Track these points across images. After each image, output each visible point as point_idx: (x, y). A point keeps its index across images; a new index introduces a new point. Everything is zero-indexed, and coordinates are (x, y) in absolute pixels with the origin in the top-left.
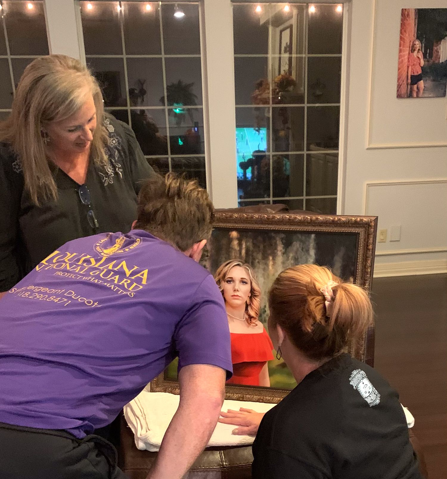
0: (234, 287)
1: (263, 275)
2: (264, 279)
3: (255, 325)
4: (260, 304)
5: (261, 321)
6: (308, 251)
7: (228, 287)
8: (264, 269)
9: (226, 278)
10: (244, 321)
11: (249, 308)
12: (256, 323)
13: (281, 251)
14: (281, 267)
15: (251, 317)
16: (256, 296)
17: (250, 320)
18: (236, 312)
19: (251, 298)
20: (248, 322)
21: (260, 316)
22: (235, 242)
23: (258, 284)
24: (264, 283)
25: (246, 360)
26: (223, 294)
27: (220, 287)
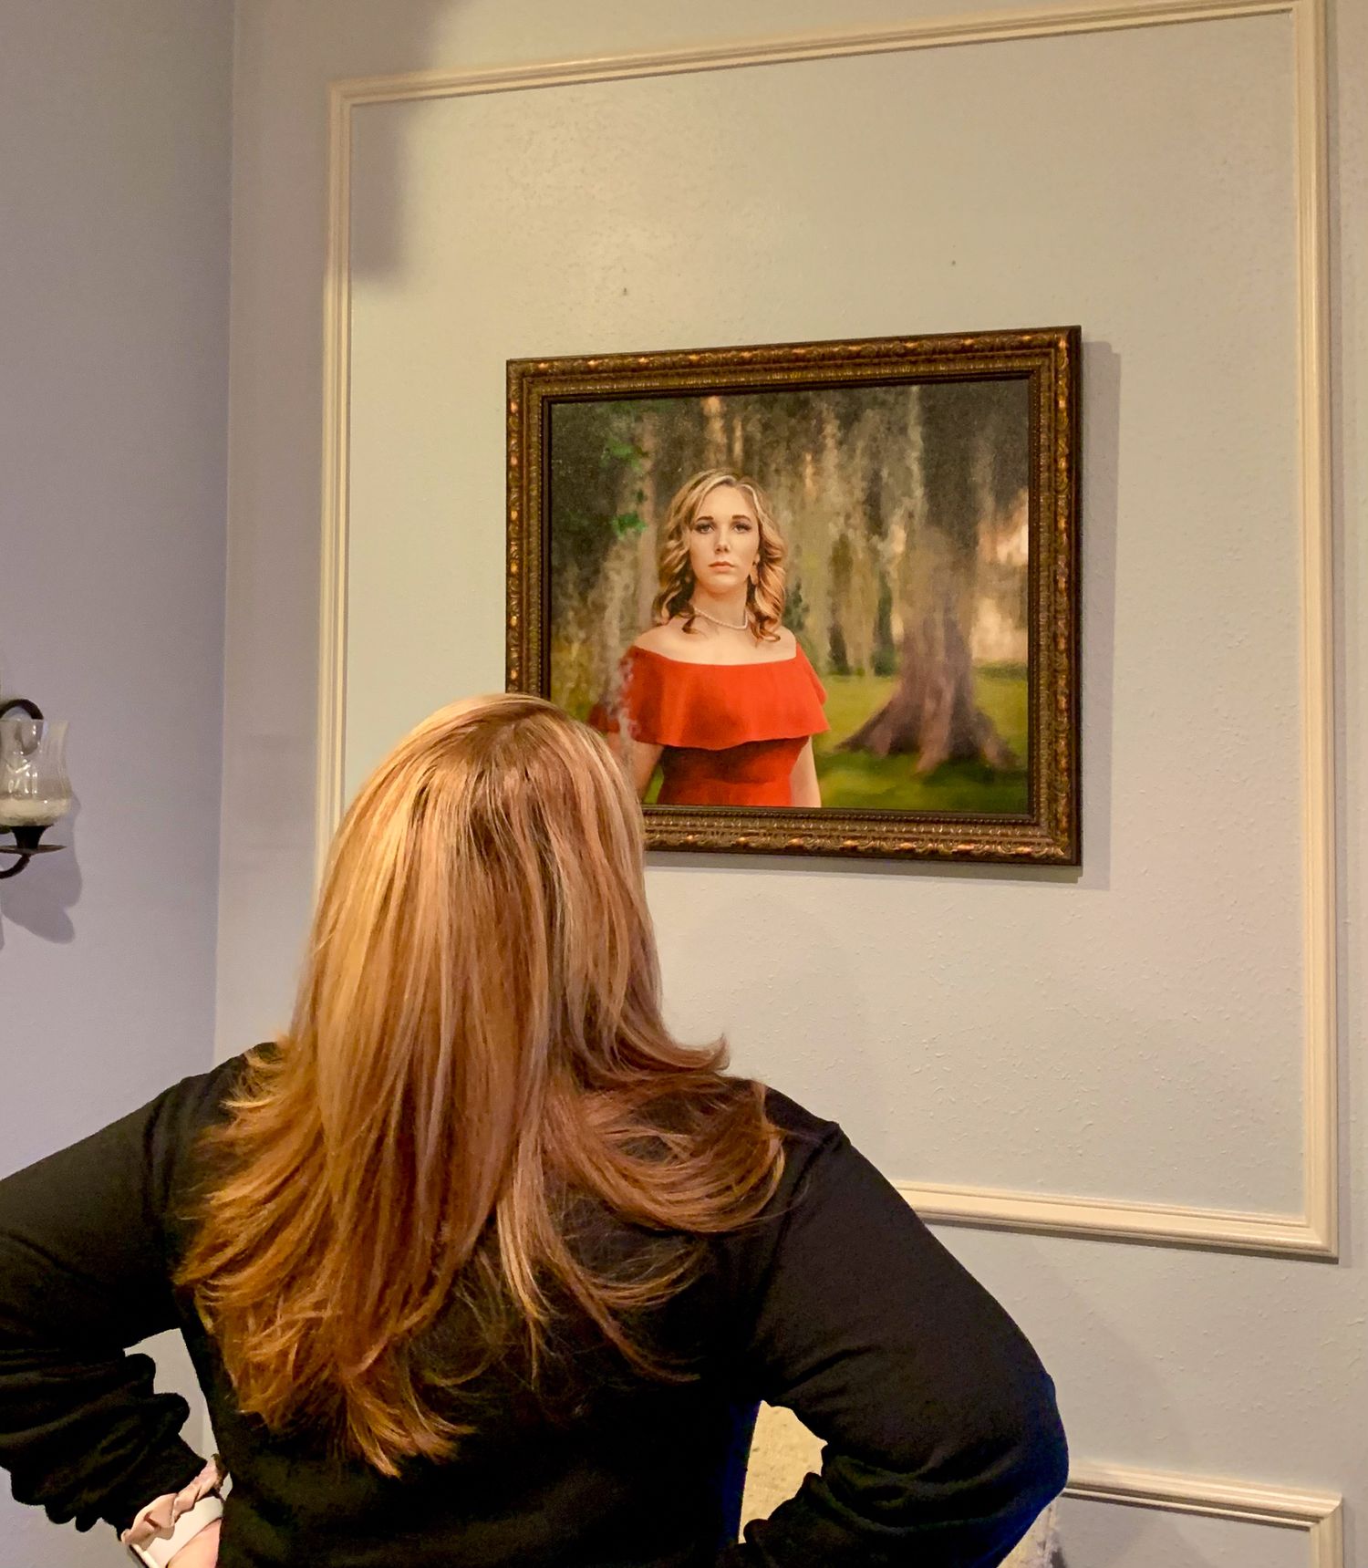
0: (716, 541)
1: (791, 504)
2: (794, 513)
3: (774, 638)
4: (786, 581)
5: (789, 625)
6: (903, 430)
7: (701, 544)
8: (792, 489)
9: (695, 519)
10: (745, 630)
11: (757, 594)
12: (776, 633)
13: (834, 436)
14: (836, 477)
15: (761, 618)
16: (773, 561)
17: (762, 627)
18: (722, 607)
19: (760, 567)
20: (754, 632)
22: (717, 425)
23: (777, 528)
24: (794, 523)
25: (754, 737)
26: (688, 563)
27: (680, 546)
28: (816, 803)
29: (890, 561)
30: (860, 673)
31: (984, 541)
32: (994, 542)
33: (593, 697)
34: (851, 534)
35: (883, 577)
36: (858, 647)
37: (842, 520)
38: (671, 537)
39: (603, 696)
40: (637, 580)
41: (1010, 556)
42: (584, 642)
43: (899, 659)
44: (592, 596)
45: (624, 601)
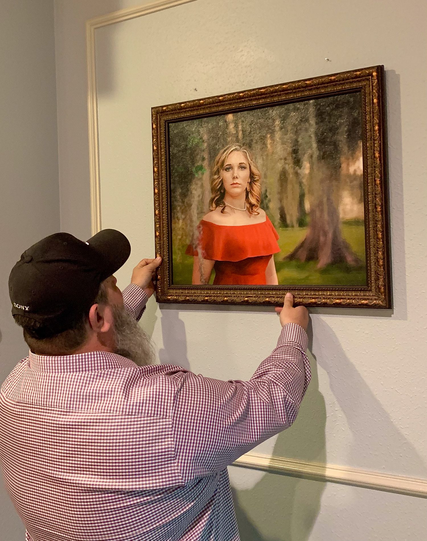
0: (233, 174)
1: (262, 156)
2: (263, 160)
3: (256, 214)
4: (261, 189)
5: (263, 208)
6: (307, 120)
7: (227, 176)
8: (262, 149)
9: (224, 166)
10: (245, 211)
11: (249, 195)
12: (258, 211)
13: (278, 125)
14: (279, 143)
15: (252, 206)
16: (256, 181)
17: (252, 209)
18: (236, 202)
19: (250, 184)
20: (249, 211)
21: (262, 202)
22: (232, 126)
23: (257, 167)
24: (263, 165)
25: (250, 256)
26: (222, 184)
27: (219, 177)
28: (276, 283)
29: (303, 178)
30: (293, 226)
31: (344, 166)
32: (348, 165)
33: (188, 242)
34: (287, 167)
35: (300, 184)
36: (291, 216)
37: (283, 161)
38: (215, 174)
39: (192, 241)
40: (203, 193)
41: (355, 171)
42: (184, 219)
43: (308, 219)
44: (186, 200)
45: (199, 202)
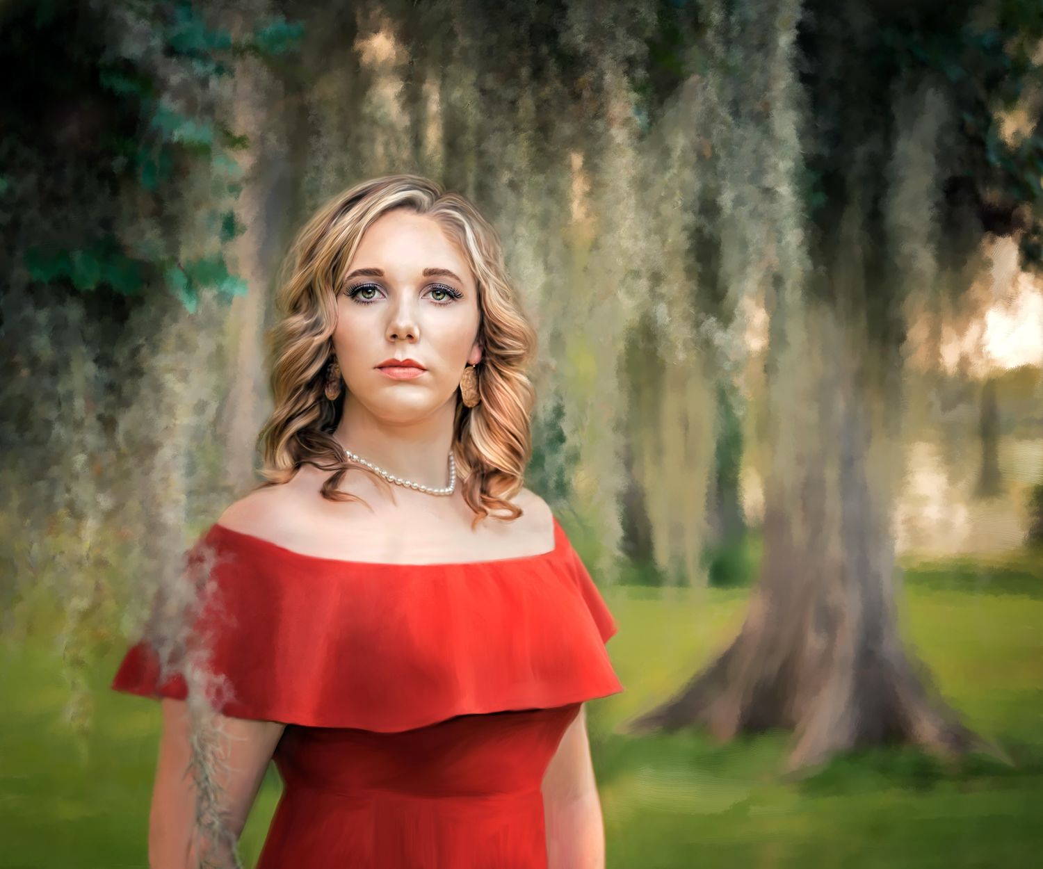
0: (389, 320)
1: (543, 249)
2: (548, 268)
3: (506, 513)
4: (532, 402)
5: (540, 489)
6: (762, 119)
7: (360, 323)
8: (545, 222)
9: (346, 273)
10: (451, 495)
11: (475, 425)
12: (513, 501)
13: (627, 122)
14: (632, 201)
15: (485, 474)
16: (506, 360)
17: (484, 491)
18: (403, 449)
19: (480, 371)
20: (470, 501)
21: (537, 462)
22: (389, 90)
23: (516, 300)
24: (549, 289)
26: (332, 360)
27: (315, 327)
29: (736, 368)
30: (682, 582)
32: (935, 335)
34: (662, 312)
35: (724, 394)
36: (677, 531)
37: (642, 285)
39: (152, 626)
40: (223, 395)
41: (964, 362)
43: (754, 554)
45: (198, 435)
